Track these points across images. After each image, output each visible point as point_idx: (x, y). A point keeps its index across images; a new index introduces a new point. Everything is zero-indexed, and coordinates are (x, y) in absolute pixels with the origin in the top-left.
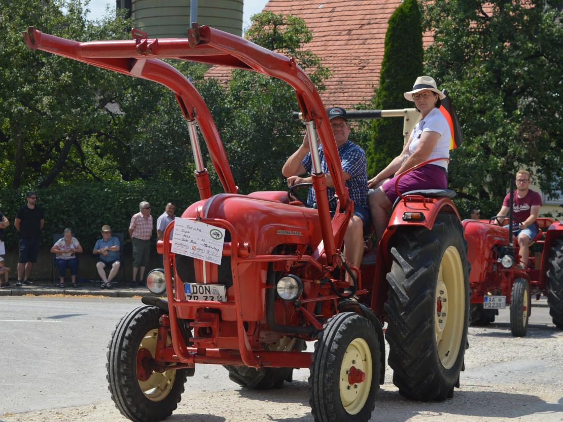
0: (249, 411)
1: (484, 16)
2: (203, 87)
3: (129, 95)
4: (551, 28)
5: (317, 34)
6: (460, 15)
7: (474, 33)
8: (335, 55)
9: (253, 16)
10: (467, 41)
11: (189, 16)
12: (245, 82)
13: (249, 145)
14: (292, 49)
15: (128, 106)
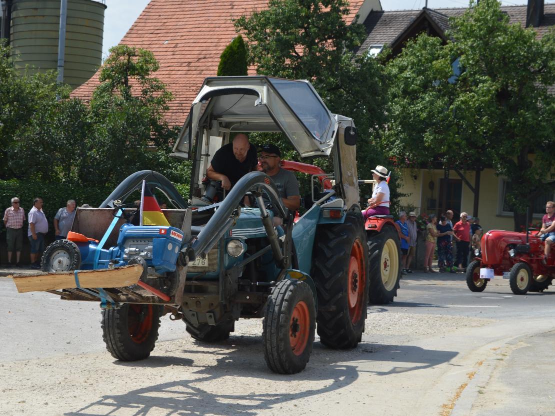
0: (104, 370)
1: (296, 55)
2: (69, 105)
3: (7, 110)
4: (348, 67)
5: (162, 65)
6: (278, 54)
7: (289, 68)
8: (177, 82)
9: (111, 48)
10: (282, 74)
11: (58, 46)
12: (104, 102)
13: (106, 154)
14: (142, 76)
15: (5, 119)
